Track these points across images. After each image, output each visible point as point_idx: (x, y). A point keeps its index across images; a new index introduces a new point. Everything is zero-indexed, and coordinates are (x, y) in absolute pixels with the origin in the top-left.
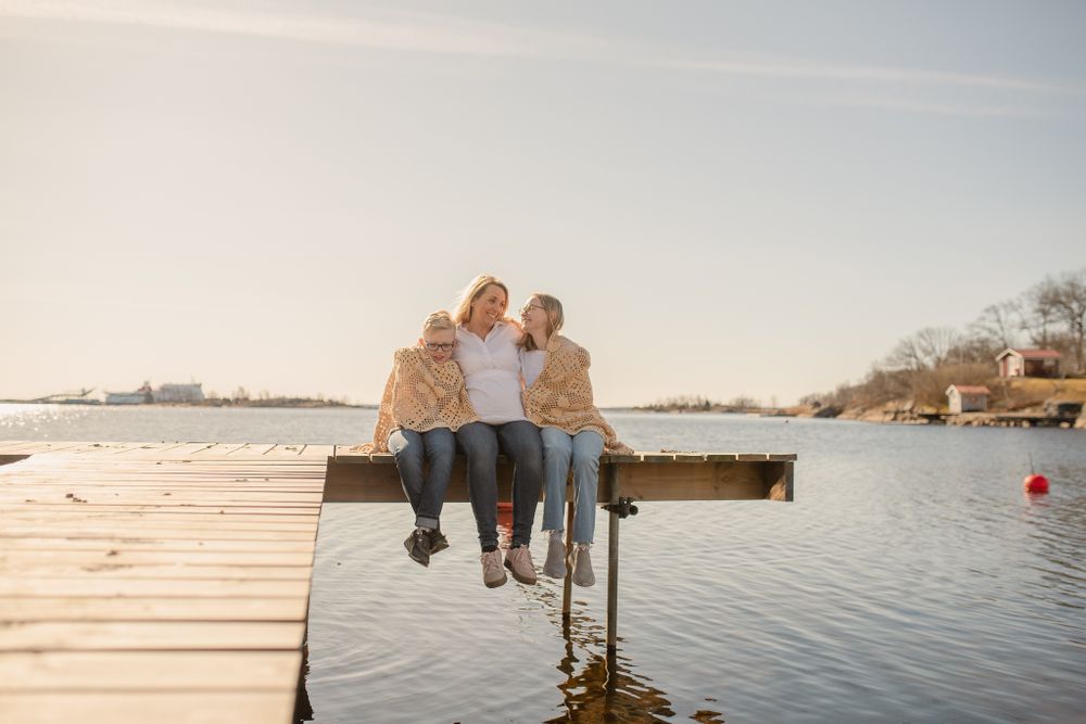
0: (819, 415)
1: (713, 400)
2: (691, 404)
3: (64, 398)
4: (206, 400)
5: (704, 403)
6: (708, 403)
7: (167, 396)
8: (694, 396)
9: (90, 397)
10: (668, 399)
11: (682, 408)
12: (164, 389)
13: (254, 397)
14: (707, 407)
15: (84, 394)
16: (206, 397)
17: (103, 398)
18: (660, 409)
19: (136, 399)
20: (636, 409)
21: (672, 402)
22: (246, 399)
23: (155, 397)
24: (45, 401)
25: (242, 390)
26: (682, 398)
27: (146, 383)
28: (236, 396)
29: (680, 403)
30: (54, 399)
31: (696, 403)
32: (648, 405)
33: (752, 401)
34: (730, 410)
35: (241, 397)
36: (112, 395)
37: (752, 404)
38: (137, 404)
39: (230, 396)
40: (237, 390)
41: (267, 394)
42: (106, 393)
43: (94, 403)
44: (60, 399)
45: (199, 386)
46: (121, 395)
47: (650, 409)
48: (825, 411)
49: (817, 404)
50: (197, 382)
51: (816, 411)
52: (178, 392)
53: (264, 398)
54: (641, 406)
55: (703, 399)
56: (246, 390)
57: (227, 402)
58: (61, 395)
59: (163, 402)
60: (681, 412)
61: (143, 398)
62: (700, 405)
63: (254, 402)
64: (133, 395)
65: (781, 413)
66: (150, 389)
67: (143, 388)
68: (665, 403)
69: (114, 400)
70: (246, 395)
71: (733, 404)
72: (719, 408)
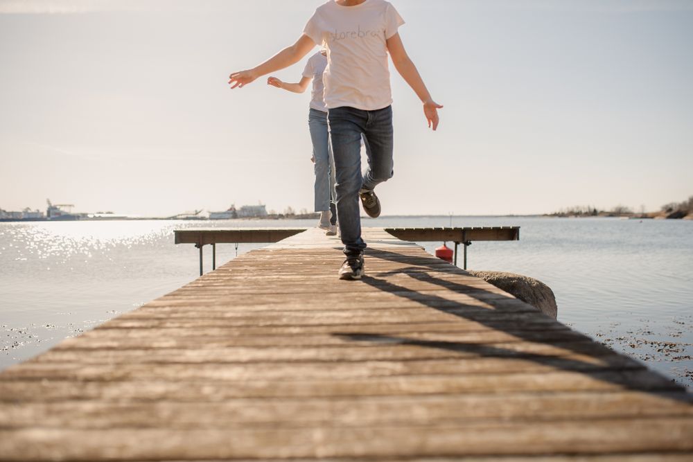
0: (670, 217)
1: (599, 209)
2: (583, 211)
3: (185, 216)
4: (269, 215)
5: (593, 210)
6: (595, 211)
7: (246, 214)
8: (586, 206)
9: (200, 215)
10: (568, 208)
11: (577, 214)
12: (243, 209)
13: (298, 213)
14: (594, 213)
15: (196, 214)
16: (269, 213)
17: (207, 216)
18: (562, 215)
19: (227, 216)
20: (546, 215)
21: (570, 210)
22: (293, 214)
23: (238, 214)
24: (175, 218)
25: (290, 208)
26: (578, 208)
27: (233, 206)
28: (287, 213)
29: (576, 211)
30: (180, 217)
31: (587, 210)
32: (553, 213)
33: (626, 208)
34: (611, 215)
35: (290, 213)
36: (213, 213)
37: (627, 211)
38: (228, 219)
39: (283, 213)
40: (287, 208)
41: (306, 211)
42: (209, 212)
43: (202, 219)
44: (183, 217)
45: (264, 206)
46: (219, 213)
47: (555, 215)
48: (675, 214)
49: (670, 210)
50: (263, 204)
51: (668, 214)
52: (252, 211)
53: (304, 213)
54: (549, 213)
55: (592, 208)
56: (293, 209)
57: (281, 216)
58: (184, 215)
59: (243, 217)
60: (576, 216)
61: (231, 215)
62: (590, 212)
63: (298, 216)
64: (225, 213)
65: (645, 216)
66: (235, 209)
67: (231, 209)
68: (566, 211)
69: (213, 217)
70: (292, 212)
71: (614, 210)
72: (603, 213)
